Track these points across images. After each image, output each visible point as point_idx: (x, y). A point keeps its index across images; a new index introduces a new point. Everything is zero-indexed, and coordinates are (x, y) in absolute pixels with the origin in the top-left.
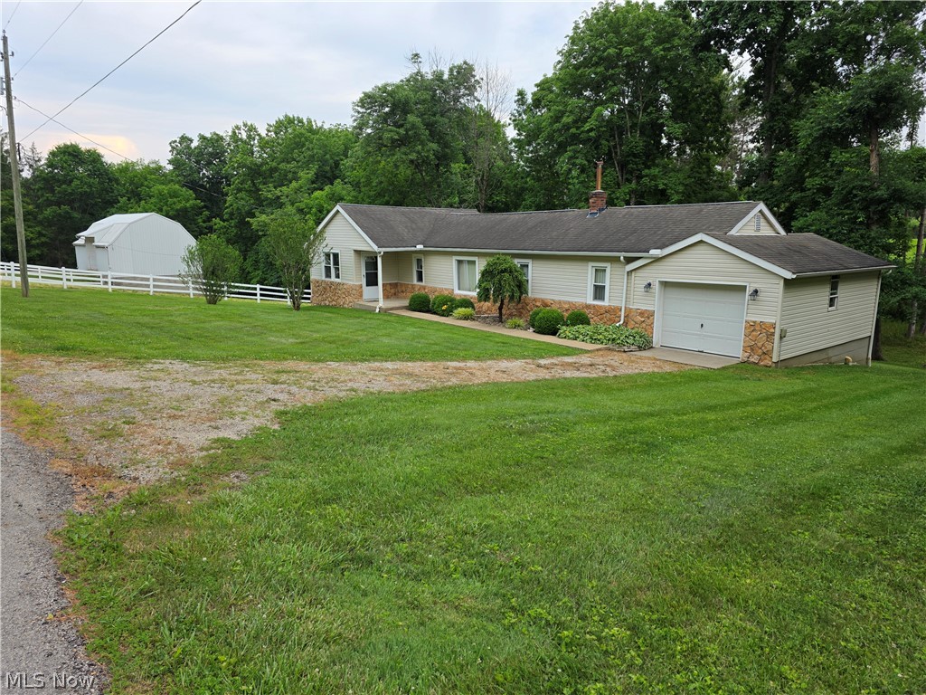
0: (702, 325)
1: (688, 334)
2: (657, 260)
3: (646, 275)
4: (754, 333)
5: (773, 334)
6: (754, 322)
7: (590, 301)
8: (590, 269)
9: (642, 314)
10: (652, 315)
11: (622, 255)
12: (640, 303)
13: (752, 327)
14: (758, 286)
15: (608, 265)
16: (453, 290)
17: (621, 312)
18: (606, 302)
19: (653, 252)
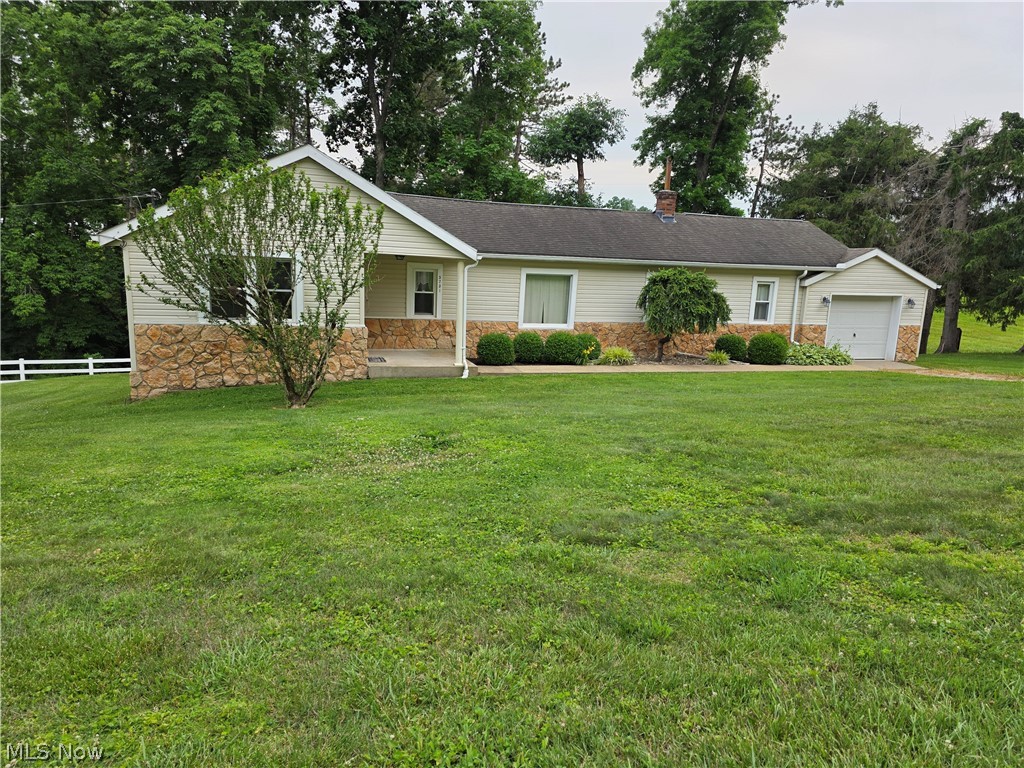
0: (854, 335)
2: (838, 273)
3: (821, 289)
4: (906, 336)
5: (917, 335)
6: (907, 327)
7: (752, 321)
8: (755, 283)
9: (815, 330)
10: (825, 330)
11: (806, 270)
12: (812, 318)
13: (904, 330)
14: (910, 296)
15: (776, 280)
16: (517, 323)
17: (790, 329)
18: (772, 320)
19: (839, 266)
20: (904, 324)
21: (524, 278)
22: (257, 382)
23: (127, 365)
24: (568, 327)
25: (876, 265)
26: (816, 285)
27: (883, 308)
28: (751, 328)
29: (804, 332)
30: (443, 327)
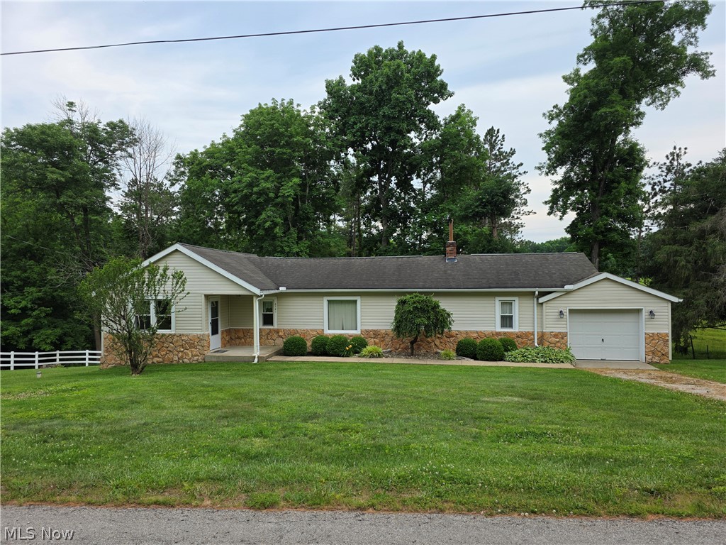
0: (603, 340)
1: (591, 347)
2: (568, 292)
3: (555, 305)
4: (653, 341)
5: (667, 341)
6: (653, 334)
7: (499, 329)
8: (497, 302)
9: (556, 336)
10: (566, 336)
11: (537, 291)
12: (552, 327)
13: (651, 337)
14: (651, 308)
15: (516, 299)
16: (323, 330)
17: (534, 335)
18: (516, 328)
19: (567, 287)
20: (650, 331)
21: (326, 303)
22: (153, 363)
23: (100, 355)
24: (357, 332)
25: (607, 285)
26: (550, 302)
27: (629, 319)
28: (498, 334)
29: (545, 338)
30: (278, 333)
